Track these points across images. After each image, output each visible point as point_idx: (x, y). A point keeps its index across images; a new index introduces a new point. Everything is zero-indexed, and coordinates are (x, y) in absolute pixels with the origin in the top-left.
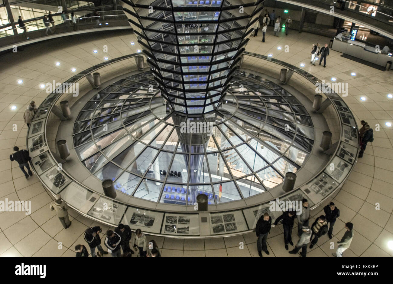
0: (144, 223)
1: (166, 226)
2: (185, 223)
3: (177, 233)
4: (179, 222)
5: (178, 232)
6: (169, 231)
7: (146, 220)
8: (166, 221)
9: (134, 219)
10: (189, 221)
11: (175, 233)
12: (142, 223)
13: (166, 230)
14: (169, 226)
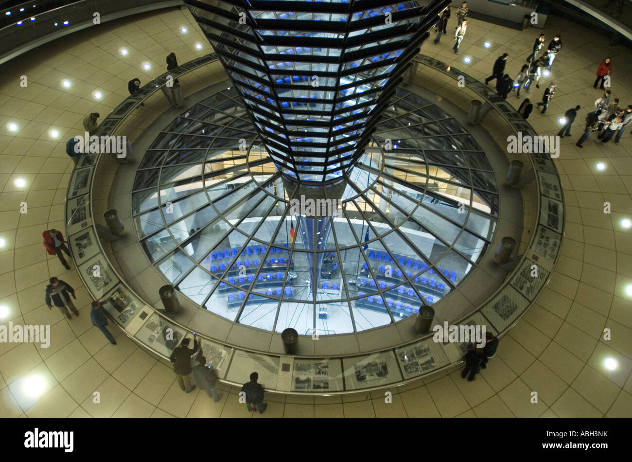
0: (375, 374)
1: (405, 367)
2: (425, 353)
3: (422, 371)
4: (418, 356)
5: (424, 369)
6: (411, 372)
7: (375, 370)
8: (402, 360)
9: (359, 375)
10: (428, 350)
11: (421, 371)
12: (373, 375)
13: (409, 373)
14: (409, 366)
